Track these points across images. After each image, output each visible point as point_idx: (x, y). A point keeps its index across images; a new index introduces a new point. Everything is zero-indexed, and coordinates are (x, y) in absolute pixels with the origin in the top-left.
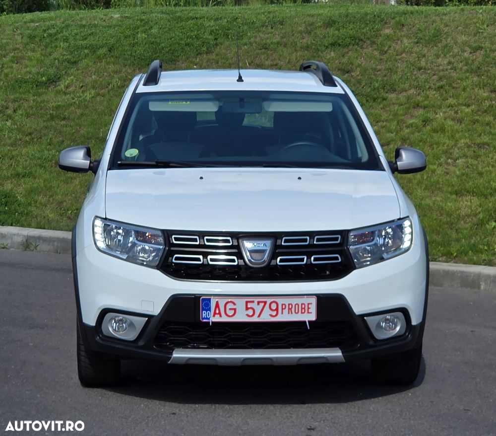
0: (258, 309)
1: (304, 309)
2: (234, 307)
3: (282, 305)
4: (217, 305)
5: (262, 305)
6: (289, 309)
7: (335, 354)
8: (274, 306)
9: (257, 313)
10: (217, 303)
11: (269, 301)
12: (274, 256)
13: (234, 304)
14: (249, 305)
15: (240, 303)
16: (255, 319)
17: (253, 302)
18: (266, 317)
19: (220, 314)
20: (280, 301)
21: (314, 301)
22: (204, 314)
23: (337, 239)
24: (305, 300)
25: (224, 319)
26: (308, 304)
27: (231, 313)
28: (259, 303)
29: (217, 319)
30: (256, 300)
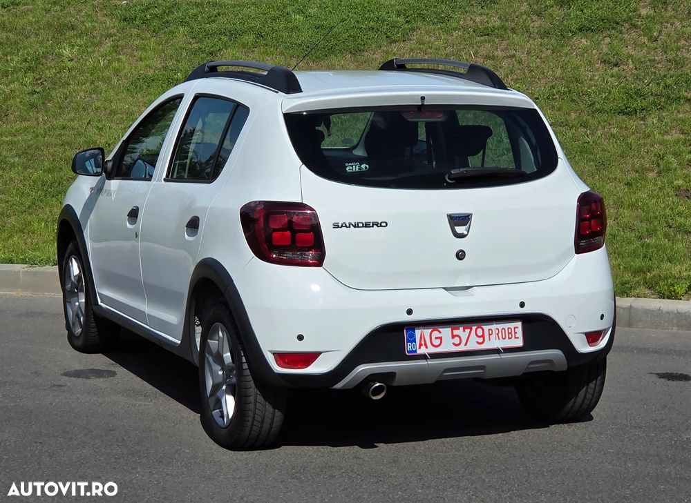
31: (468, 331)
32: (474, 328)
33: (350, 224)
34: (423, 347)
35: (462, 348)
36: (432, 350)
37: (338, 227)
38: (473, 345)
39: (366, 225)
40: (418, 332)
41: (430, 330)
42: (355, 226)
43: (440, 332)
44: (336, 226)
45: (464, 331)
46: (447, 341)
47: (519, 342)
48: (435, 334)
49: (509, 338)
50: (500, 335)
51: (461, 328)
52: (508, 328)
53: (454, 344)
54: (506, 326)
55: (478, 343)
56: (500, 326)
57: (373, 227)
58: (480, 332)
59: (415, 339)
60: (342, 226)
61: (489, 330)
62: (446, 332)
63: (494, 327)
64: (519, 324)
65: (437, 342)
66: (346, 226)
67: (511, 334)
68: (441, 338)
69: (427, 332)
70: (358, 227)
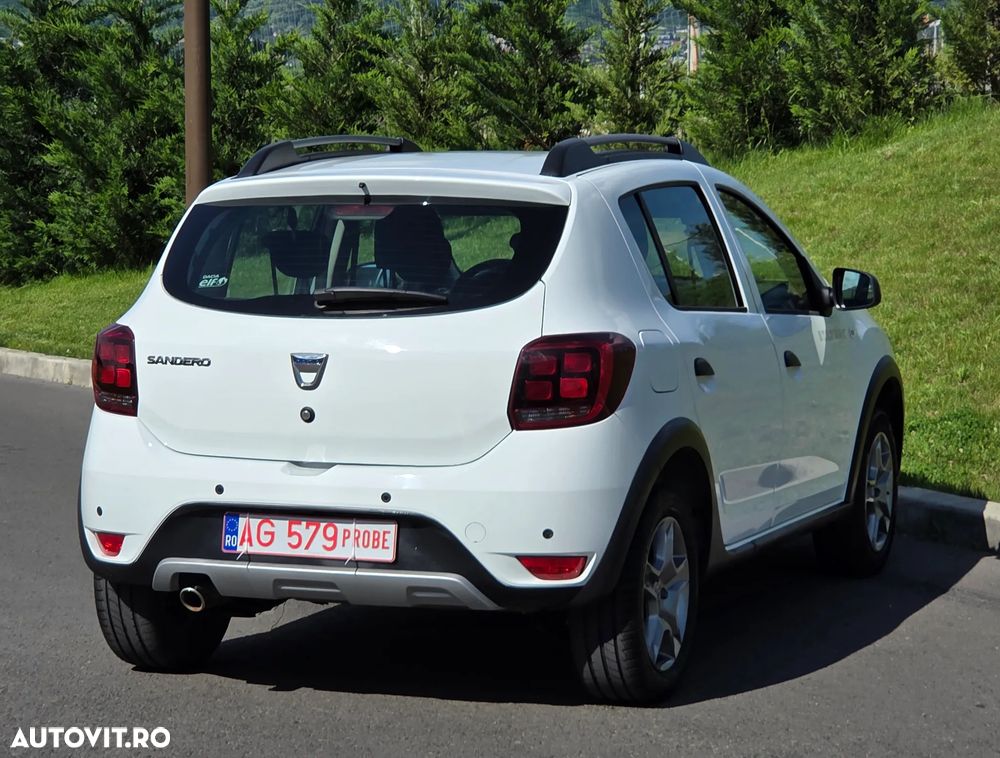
31: (313, 528)
32: (323, 525)
33: (167, 358)
34: (246, 544)
35: (301, 552)
36: (257, 549)
37: (154, 362)
38: (317, 550)
39: (184, 362)
40: (242, 521)
41: (260, 520)
42: (172, 363)
43: (272, 525)
44: (152, 361)
45: (307, 527)
46: (281, 538)
47: (389, 556)
48: (266, 527)
49: (373, 547)
50: (360, 540)
51: (304, 523)
52: (375, 532)
53: (290, 544)
54: (371, 527)
55: (325, 547)
56: (363, 527)
57: (192, 364)
58: (330, 532)
59: (237, 530)
60: (157, 362)
61: (345, 531)
62: (281, 525)
63: (352, 527)
64: (392, 528)
65: (266, 539)
66: (162, 362)
67: (377, 541)
68: (272, 534)
69: (255, 522)
70: (176, 364)
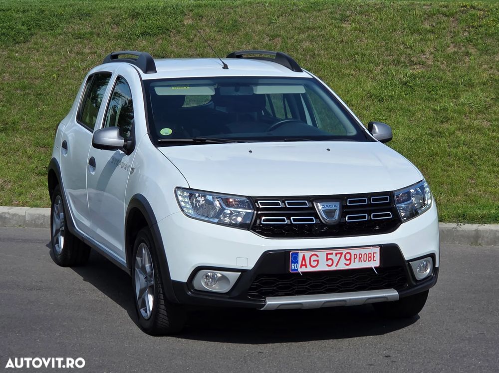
0: (336, 259)
1: (371, 257)
2: (317, 259)
3: (355, 255)
4: (304, 258)
5: (339, 255)
6: (359, 258)
7: (392, 294)
8: (348, 257)
9: (335, 264)
10: (304, 255)
11: (344, 252)
12: (343, 214)
13: (317, 256)
14: (329, 256)
15: (322, 255)
16: (333, 268)
17: (332, 254)
18: (342, 266)
19: (305, 265)
20: (353, 252)
21: (377, 250)
22: (293, 266)
23: (386, 199)
24: (372, 250)
25: (310, 269)
26: (374, 253)
27: (314, 264)
28: (337, 254)
29: (304, 269)
30: (334, 252)
